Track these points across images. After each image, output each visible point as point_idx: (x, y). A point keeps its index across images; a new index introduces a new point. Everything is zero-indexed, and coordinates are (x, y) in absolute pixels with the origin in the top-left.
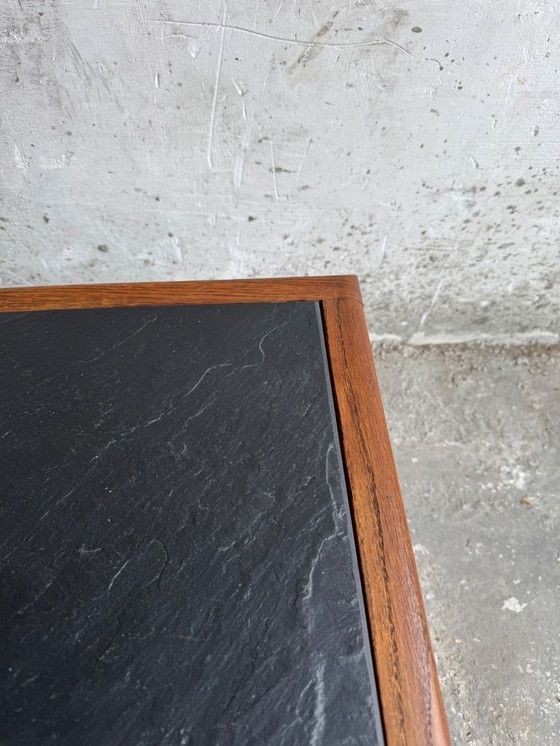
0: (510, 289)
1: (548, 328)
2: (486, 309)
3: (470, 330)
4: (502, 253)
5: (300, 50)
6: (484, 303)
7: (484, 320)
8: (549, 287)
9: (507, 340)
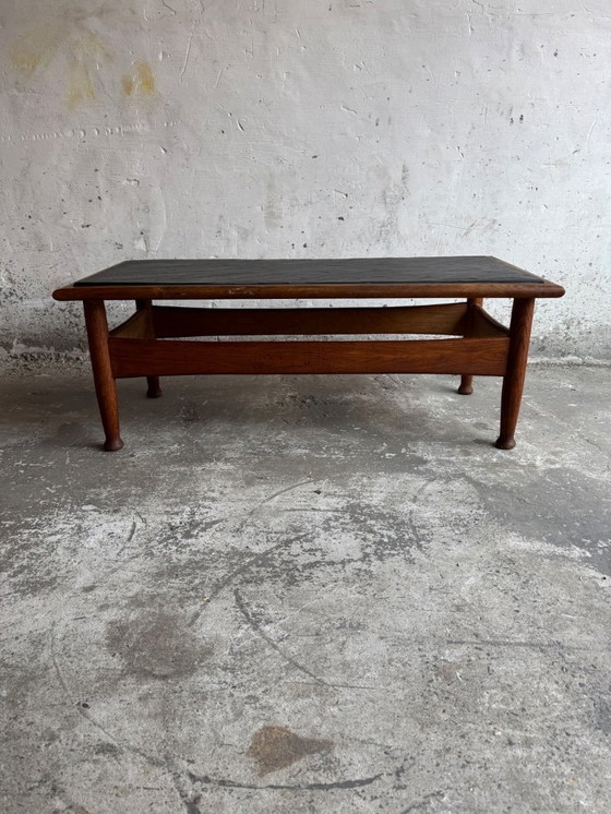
0: (551, 329)
1: (575, 354)
2: (543, 341)
3: (539, 355)
4: (543, 309)
5: (465, 231)
6: (541, 338)
7: (543, 348)
8: (568, 328)
9: (555, 360)
